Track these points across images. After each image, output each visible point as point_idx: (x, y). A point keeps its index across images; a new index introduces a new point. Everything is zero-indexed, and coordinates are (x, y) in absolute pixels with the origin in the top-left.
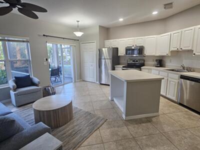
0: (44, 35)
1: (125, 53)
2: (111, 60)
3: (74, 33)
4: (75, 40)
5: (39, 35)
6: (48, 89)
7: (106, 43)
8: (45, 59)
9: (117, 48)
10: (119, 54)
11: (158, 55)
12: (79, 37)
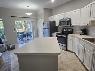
0: (11, 16)
1: (59, 25)
2: (49, 29)
3: (26, 13)
4: (33, 18)
5: (9, 17)
6: (9, 46)
7: (49, 18)
8: (13, 29)
9: (55, 21)
10: (56, 25)
11: (81, 25)
12: (29, 16)
